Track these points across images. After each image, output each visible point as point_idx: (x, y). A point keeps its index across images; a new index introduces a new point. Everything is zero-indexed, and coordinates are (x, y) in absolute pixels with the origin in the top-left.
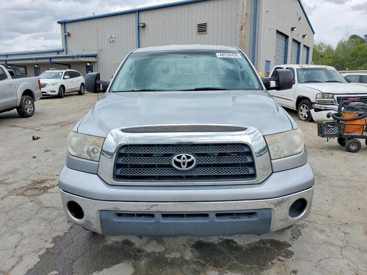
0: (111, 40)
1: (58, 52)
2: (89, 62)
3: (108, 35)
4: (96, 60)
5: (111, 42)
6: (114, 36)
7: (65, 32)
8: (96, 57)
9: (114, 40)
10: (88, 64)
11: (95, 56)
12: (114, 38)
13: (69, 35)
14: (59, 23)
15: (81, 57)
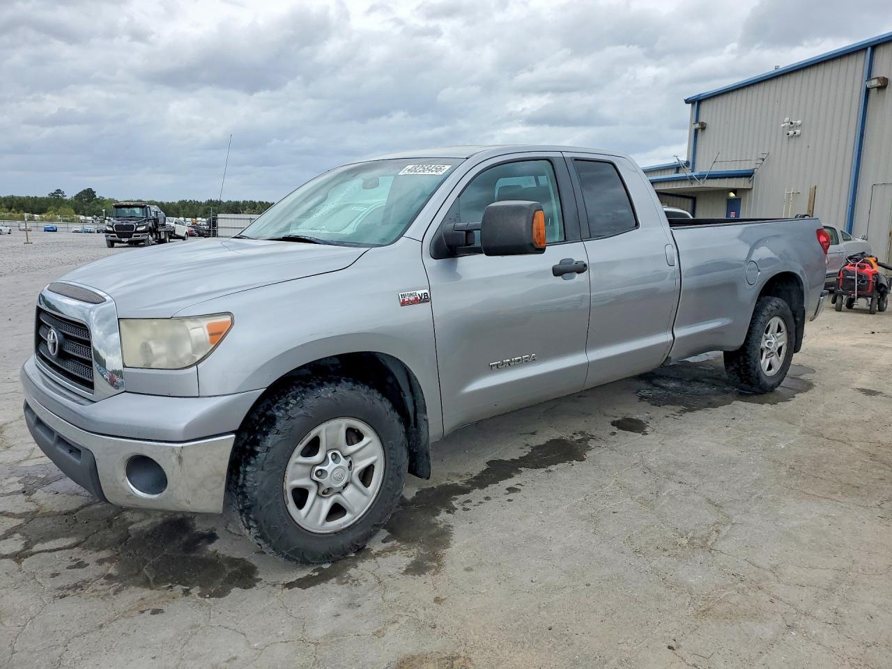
0: (791, 133)
1: (677, 168)
2: (735, 191)
3: (787, 119)
4: (751, 185)
5: (792, 137)
6: (799, 122)
7: (697, 121)
8: (750, 177)
9: (798, 131)
10: (732, 195)
11: (748, 175)
12: (800, 125)
13: (703, 127)
14: (687, 102)
15: (708, 178)
